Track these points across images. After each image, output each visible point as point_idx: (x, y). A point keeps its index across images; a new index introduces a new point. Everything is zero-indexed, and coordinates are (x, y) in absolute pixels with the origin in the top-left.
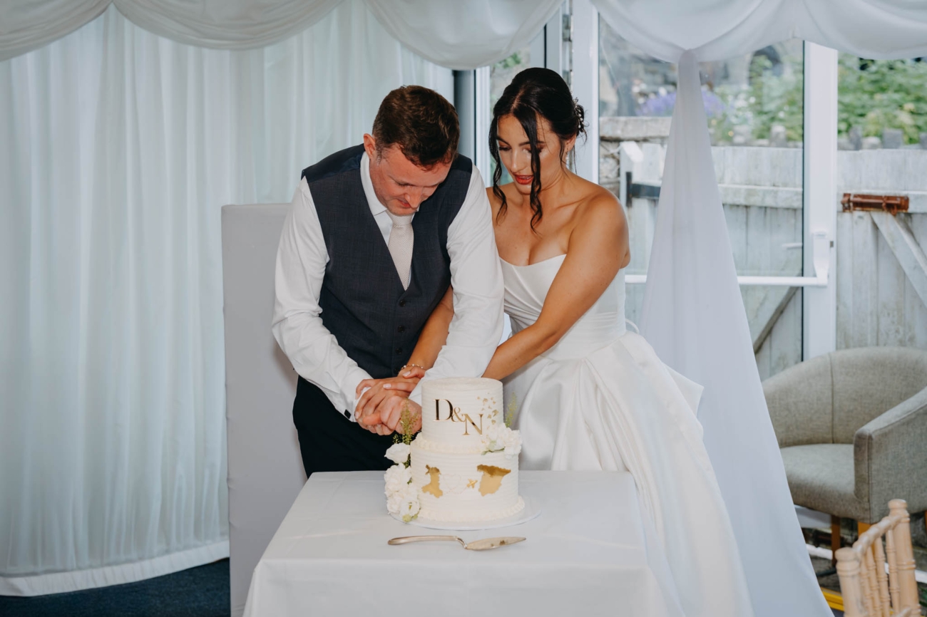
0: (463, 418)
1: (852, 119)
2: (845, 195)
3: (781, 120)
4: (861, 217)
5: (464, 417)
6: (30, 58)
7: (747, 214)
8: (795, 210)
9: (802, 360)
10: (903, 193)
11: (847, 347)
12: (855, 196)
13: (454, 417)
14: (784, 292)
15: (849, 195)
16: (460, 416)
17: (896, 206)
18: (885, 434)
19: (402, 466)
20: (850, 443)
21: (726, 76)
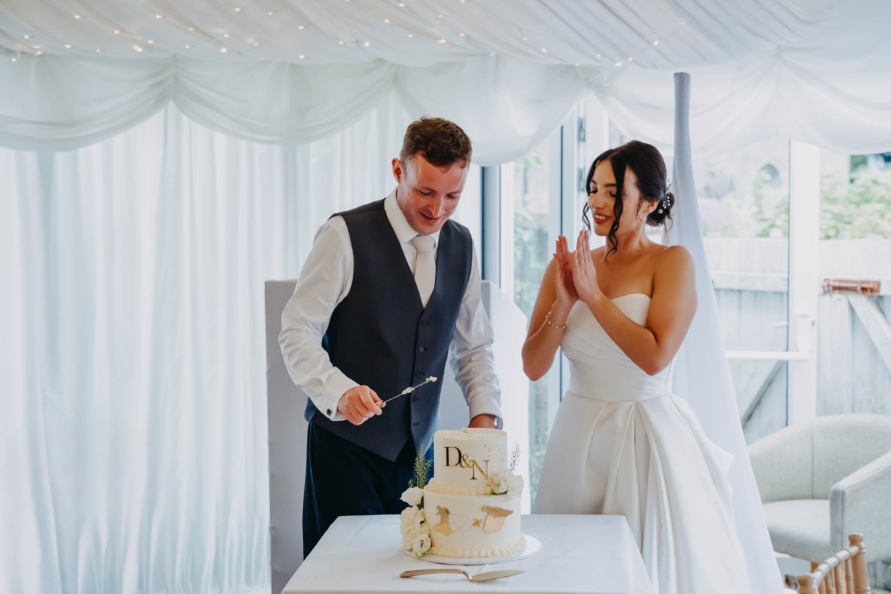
0: (471, 465)
1: (841, 226)
2: (825, 280)
3: (779, 227)
4: (839, 300)
5: (472, 463)
6: (96, 148)
7: (740, 297)
8: (781, 294)
9: (787, 425)
10: (876, 278)
11: (826, 414)
12: (834, 281)
13: (463, 463)
14: (772, 366)
15: (829, 280)
16: (468, 463)
17: (868, 290)
18: (857, 489)
19: (415, 508)
20: (826, 498)
21: (731, 187)
